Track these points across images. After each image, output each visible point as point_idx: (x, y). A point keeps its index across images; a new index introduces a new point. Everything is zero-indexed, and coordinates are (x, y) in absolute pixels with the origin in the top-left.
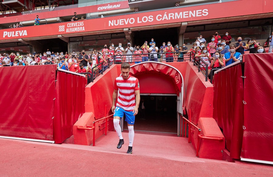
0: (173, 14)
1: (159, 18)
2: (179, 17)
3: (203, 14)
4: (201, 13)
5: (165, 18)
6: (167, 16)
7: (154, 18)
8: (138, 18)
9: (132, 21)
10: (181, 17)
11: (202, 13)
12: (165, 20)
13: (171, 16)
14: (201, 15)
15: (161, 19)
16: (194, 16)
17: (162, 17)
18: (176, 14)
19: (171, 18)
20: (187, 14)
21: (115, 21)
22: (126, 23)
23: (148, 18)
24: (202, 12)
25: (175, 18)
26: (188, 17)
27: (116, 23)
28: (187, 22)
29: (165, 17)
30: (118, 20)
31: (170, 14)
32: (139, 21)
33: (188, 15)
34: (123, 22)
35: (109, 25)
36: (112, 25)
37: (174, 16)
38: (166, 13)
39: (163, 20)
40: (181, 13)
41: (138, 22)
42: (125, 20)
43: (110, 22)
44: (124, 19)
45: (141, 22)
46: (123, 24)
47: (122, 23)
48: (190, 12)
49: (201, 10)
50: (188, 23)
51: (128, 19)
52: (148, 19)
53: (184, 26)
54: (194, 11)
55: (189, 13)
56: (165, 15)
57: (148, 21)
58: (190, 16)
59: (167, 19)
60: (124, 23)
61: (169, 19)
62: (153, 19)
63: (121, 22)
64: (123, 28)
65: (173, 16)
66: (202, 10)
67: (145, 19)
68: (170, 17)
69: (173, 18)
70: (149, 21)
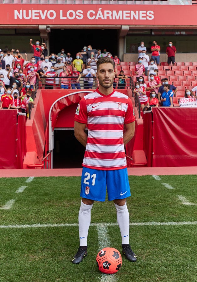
0: (110, 12)
1: (91, 15)
2: (117, 18)
3: (148, 17)
4: (145, 15)
5: (100, 17)
6: (102, 13)
7: (85, 14)
8: (61, 12)
9: (52, 15)
10: (121, 18)
11: (147, 15)
12: (100, 18)
13: (108, 15)
14: (145, 19)
15: (94, 17)
16: (137, 18)
17: (96, 15)
18: (115, 12)
19: (108, 17)
20: (129, 15)
21: (25, 11)
22: (43, 17)
23: (76, 13)
24: (146, 13)
25: (112, 18)
26: (129, 18)
27: (27, 16)
28: (129, 25)
29: (100, 15)
30: (30, 11)
31: (106, 12)
32: (63, 16)
33: (130, 17)
34: (38, 14)
35: (16, 18)
36: (21, 17)
37: (112, 15)
38: (100, 9)
39: (97, 18)
40: (120, 12)
41: (62, 18)
42: (41, 11)
43: (16, 12)
44: (39, 10)
45: (65, 18)
46: (38, 18)
47: (36, 16)
48: (132, 12)
49: (145, 12)
50: (129, 27)
51: (46, 11)
52: (76, 15)
53: (125, 31)
54: (137, 12)
55: (130, 13)
56: (100, 12)
57: (75, 17)
58: (132, 18)
59: (103, 18)
60: (40, 16)
61: (106, 18)
62: (82, 16)
63: (34, 15)
64: (39, 25)
65: (110, 15)
66: (147, 12)
67: (71, 15)
68: (106, 15)
69: (111, 18)
70: (77, 17)
